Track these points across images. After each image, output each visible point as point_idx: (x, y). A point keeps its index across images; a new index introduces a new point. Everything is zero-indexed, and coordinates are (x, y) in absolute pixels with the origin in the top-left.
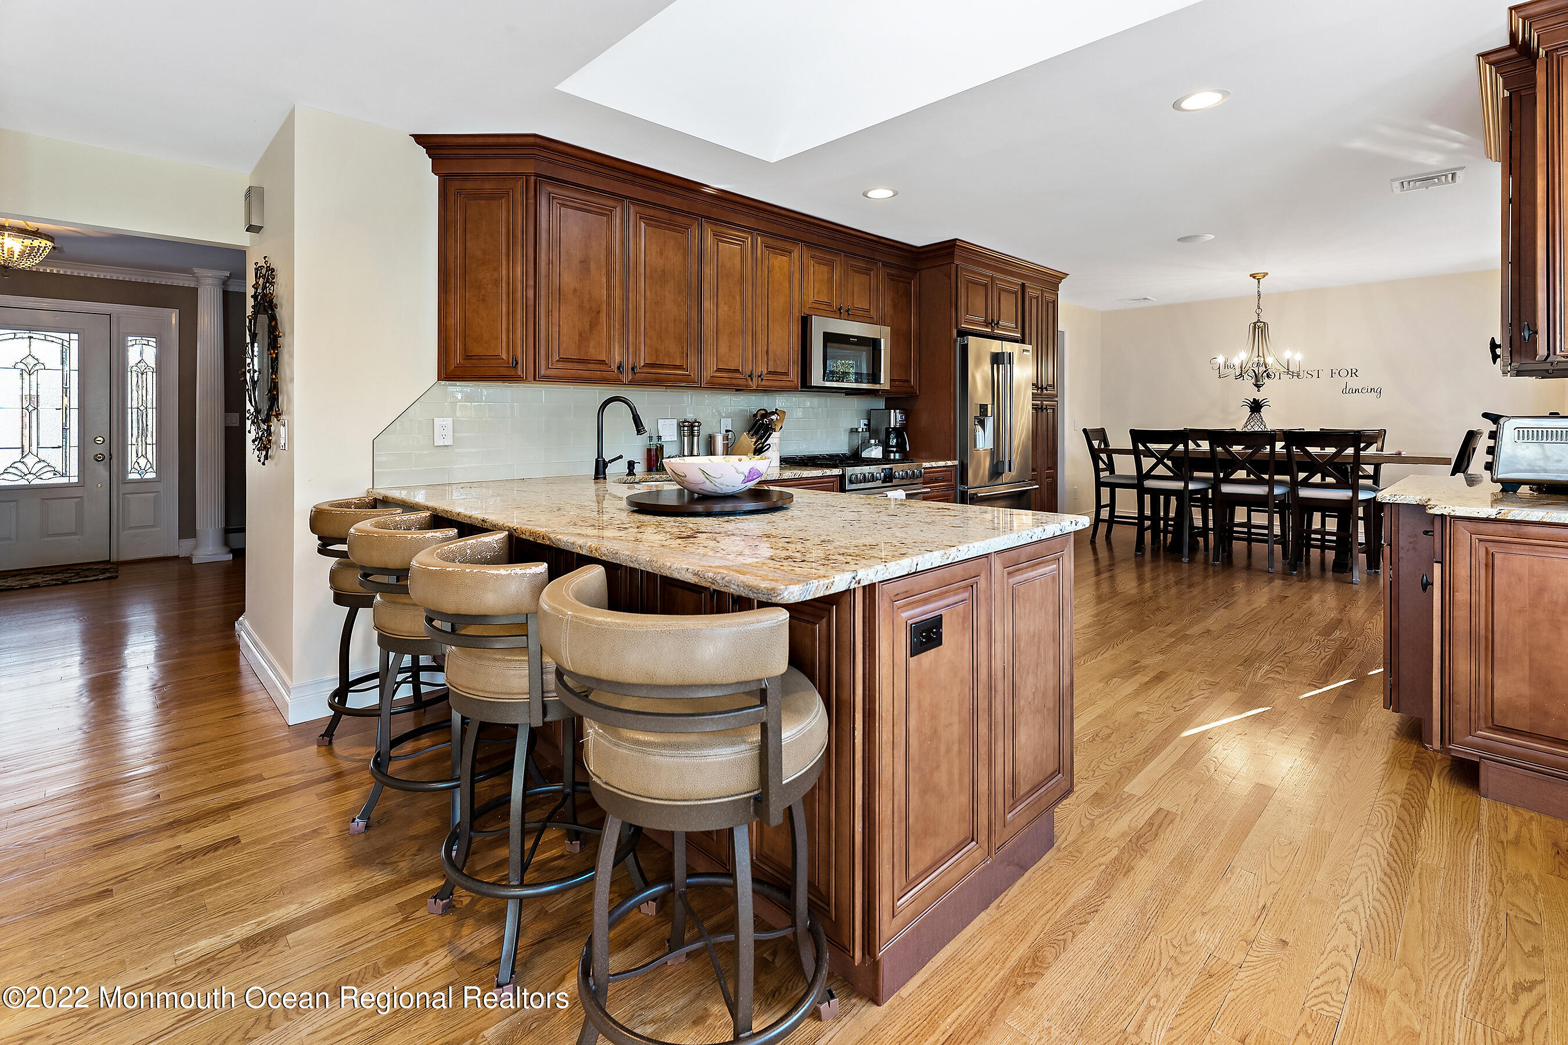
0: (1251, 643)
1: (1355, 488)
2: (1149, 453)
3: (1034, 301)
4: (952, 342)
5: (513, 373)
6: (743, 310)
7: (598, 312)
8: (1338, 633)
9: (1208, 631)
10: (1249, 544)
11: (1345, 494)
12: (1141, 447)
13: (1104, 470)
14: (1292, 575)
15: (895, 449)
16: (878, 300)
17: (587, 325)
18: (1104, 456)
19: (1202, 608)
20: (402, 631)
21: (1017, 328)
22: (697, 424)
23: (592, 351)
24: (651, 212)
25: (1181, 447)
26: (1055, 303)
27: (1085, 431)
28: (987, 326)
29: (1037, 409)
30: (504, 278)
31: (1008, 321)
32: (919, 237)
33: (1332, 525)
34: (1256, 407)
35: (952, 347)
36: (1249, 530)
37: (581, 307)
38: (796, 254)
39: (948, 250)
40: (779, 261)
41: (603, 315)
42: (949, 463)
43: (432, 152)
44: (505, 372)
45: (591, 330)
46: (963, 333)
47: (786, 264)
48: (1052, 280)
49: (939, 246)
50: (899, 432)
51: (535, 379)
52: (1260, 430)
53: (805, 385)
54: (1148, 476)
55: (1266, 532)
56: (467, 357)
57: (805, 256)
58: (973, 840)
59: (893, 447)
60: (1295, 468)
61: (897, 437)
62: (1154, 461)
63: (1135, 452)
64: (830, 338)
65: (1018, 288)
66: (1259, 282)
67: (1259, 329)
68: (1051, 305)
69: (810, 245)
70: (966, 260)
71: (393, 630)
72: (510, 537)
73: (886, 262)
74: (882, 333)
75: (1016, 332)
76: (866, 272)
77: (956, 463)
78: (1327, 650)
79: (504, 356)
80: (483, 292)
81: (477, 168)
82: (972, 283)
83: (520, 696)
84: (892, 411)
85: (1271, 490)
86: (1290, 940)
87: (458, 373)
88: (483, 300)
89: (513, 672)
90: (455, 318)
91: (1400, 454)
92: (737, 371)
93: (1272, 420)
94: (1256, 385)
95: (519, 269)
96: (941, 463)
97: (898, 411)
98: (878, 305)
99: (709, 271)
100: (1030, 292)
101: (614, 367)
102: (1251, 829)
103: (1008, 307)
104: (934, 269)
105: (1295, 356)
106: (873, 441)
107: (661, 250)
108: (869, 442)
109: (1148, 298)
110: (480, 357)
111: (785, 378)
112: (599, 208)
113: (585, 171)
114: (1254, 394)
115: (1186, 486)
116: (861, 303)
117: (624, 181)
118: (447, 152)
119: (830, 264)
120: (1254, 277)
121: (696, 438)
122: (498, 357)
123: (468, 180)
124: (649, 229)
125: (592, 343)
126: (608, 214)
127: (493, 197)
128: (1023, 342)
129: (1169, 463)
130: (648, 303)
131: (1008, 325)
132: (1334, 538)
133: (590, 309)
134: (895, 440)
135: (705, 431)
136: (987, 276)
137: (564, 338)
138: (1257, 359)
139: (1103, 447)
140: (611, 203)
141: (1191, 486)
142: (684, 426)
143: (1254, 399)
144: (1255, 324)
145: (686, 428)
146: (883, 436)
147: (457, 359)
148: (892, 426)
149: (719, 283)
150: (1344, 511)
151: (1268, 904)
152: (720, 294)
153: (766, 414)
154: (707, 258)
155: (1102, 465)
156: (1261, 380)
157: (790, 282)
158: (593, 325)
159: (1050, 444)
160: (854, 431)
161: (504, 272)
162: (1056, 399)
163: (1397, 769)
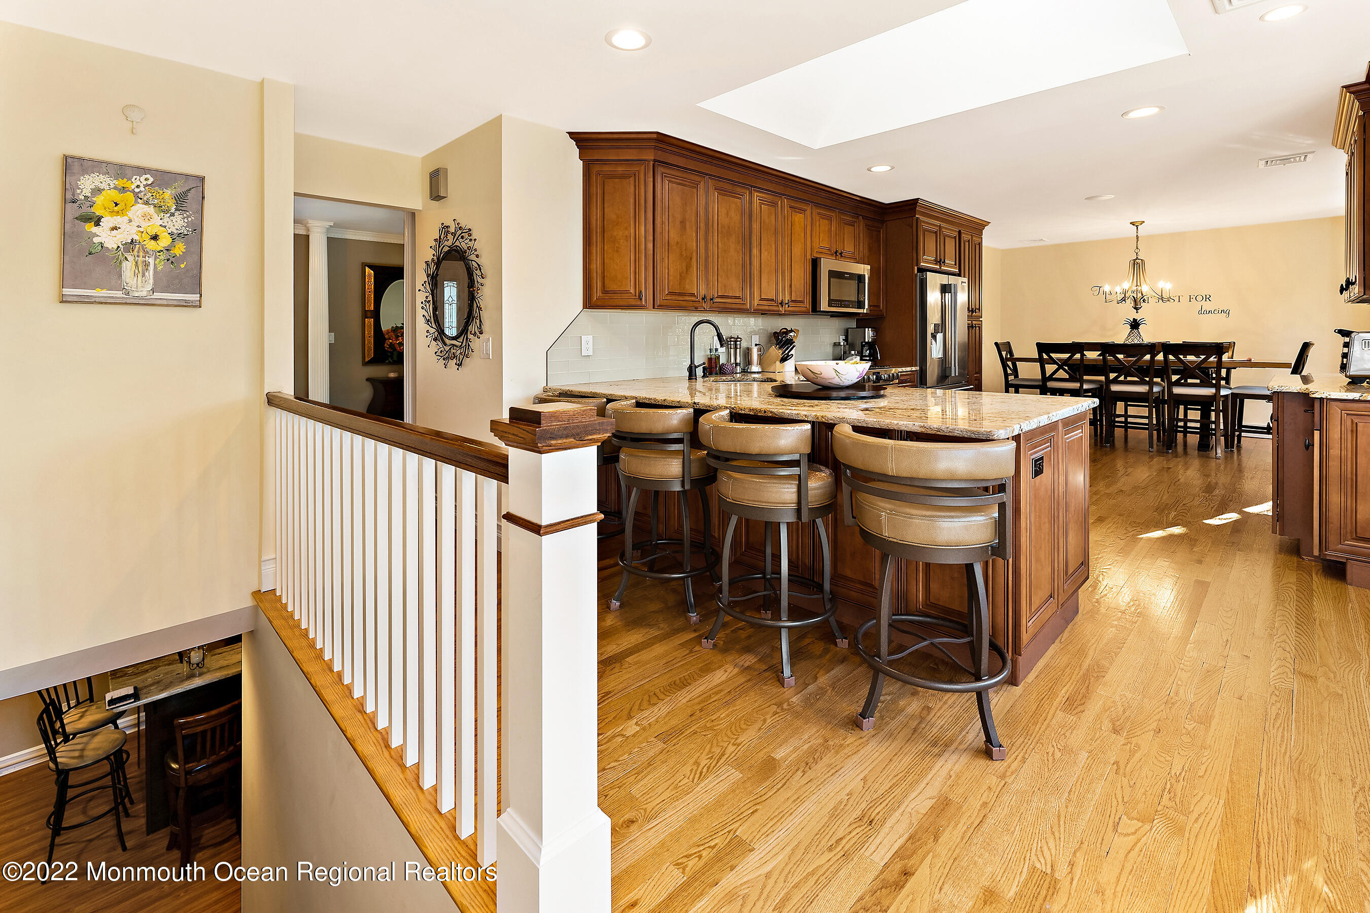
0: (1156, 498)
1: (1218, 387)
2: (1053, 361)
3: (967, 244)
4: (914, 276)
5: (639, 303)
6: (776, 255)
7: (691, 259)
8: (1218, 491)
9: (1122, 491)
10: (1126, 431)
11: (1209, 391)
12: (1045, 356)
13: (1011, 375)
14: (1168, 453)
15: (868, 358)
16: (859, 245)
17: (684, 268)
18: (1010, 363)
19: (1110, 476)
20: (655, 475)
21: (955, 265)
22: (739, 339)
23: (687, 287)
24: (721, 184)
25: (1078, 356)
26: (980, 244)
27: (996, 344)
28: (936, 264)
29: (970, 327)
30: (632, 235)
31: (950, 259)
32: (887, 197)
33: (1195, 415)
34: (1135, 325)
35: (914, 280)
36: (1126, 419)
37: (681, 255)
38: (808, 212)
39: (911, 206)
40: (798, 218)
41: (694, 260)
42: (914, 369)
43: (579, 144)
44: (633, 302)
45: (687, 271)
46: (923, 270)
47: (802, 220)
48: (978, 226)
49: (903, 203)
50: (871, 345)
51: (654, 308)
52: (1138, 342)
53: (815, 309)
54: (1051, 378)
55: (1146, 421)
56: (605, 291)
57: (814, 213)
58: (1051, 597)
59: (866, 356)
60: (1170, 372)
61: (870, 349)
62: (1055, 367)
63: (1041, 360)
64: (833, 274)
65: (957, 234)
66: (1137, 228)
67: (1137, 265)
68: (977, 246)
69: (817, 205)
70: (923, 214)
71: (647, 475)
72: (731, 413)
73: (865, 216)
74: (864, 269)
75: (954, 268)
76: (852, 224)
77: (918, 368)
78: (1213, 502)
79: (632, 291)
80: (617, 245)
81: (612, 155)
82: (927, 231)
83: (790, 505)
84: (867, 329)
85: (1151, 389)
86: (1250, 655)
87: (599, 303)
88: (617, 251)
89: (787, 490)
90: (596, 266)
91: (1250, 360)
92: (772, 300)
93: (1148, 335)
94: (1136, 308)
95: (643, 229)
96: (909, 369)
97: (870, 329)
98: (859, 249)
99: (756, 226)
100: (965, 237)
101: (700, 298)
102: (1203, 602)
103: (950, 247)
104: (898, 220)
105: (1166, 286)
106: (853, 352)
107: (727, 212)
108: (850, 353)
109: (1044, 239)
110: (615, 292)
111: (801, 305)
112: (691, 183)
113: (683, 156)
114: (1133, 315)
115: (1082, 386)
116: (849, 248)
117: (705, 162)
118: (591, 144)
119: (830, 219)
120: (1133, 225)
121: (738, 350)
122: (627, 292)
123: (605, 164)
124: (719, 196)
125: (688, 281)
126: (695, 186)
127: (623, 177)
128: (959, 275)
129: (1066, 368)
130: (720, 251)
131: (950, 264)
132: (1198, 425)
133: (686, 256)
134: (868, 352)
135: (744, 344)
136: (937, 226)
137: (671, 278)
138: (1136, 288)
139: (1009, 356)
140: (698, 178)
141: (1085, 387)
142: (731, 341)
143: (1134, 319)
144: (1134, 260)
145: (732, 343)
146: (859, 347)
147: (597, 294)
148: (867, 341)
149: (762, 235)
150: (1205, 404)
151: (1230, 639)
152: (762, 244)
153: (787, 332)
154: (754, 218)
155: (1009, 371)
156: (1139, 304)
157: (805, 233)
158: (688, 267)
159: (977, 353)
160: (836, 345)
161: (632, 231)
162: (981, 319)
163: (1287, 571)
